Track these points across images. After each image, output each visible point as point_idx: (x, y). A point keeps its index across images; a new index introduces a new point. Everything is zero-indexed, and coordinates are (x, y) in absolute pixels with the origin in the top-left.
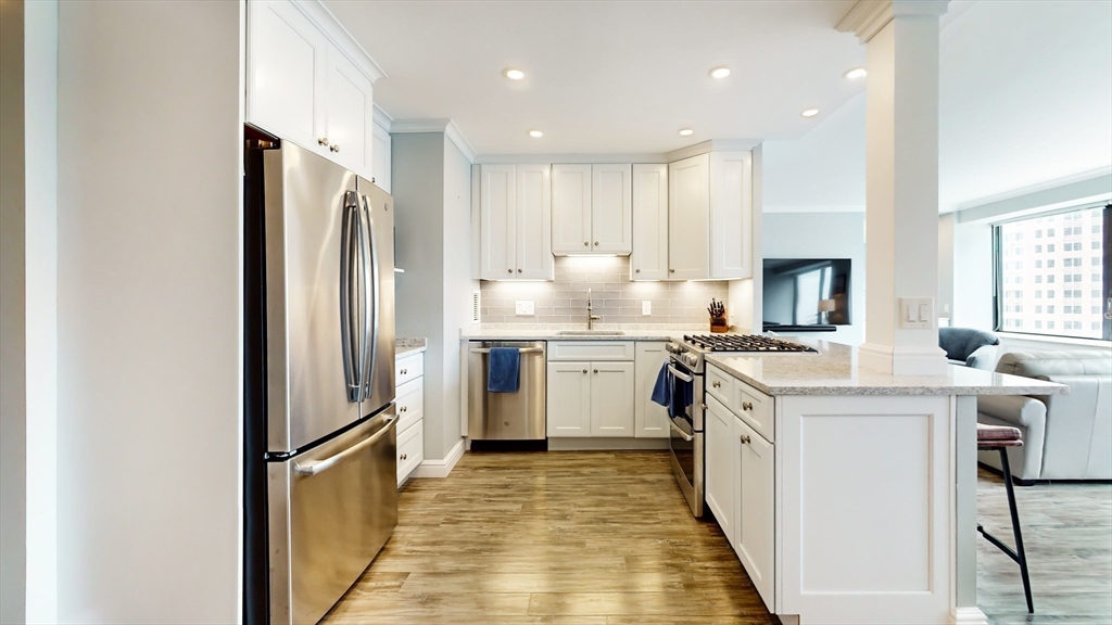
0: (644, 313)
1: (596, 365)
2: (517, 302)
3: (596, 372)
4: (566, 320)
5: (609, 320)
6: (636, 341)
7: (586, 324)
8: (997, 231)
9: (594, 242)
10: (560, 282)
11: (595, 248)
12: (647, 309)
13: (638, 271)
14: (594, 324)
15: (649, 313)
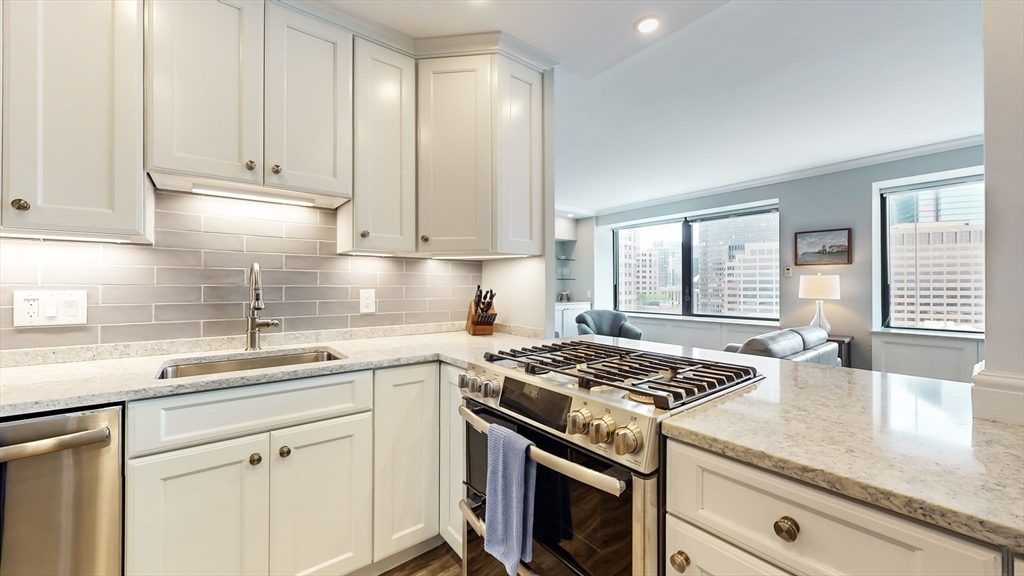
0: (363, 310)
1: (282, 438)
2: (19, 296)
3: (285, 453)
4: (189, 330)
5: (293, 325)
6: (375, 369)
7: (244, 337)
8: (615, 234)
9: (270, 164)
10: (171, 248)
11: (273, 179)
12: (368, 303)
13: (364, 235)
14: (261, 335)
15: (372, 309)
